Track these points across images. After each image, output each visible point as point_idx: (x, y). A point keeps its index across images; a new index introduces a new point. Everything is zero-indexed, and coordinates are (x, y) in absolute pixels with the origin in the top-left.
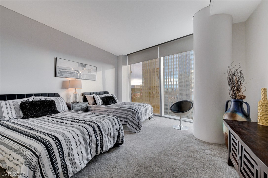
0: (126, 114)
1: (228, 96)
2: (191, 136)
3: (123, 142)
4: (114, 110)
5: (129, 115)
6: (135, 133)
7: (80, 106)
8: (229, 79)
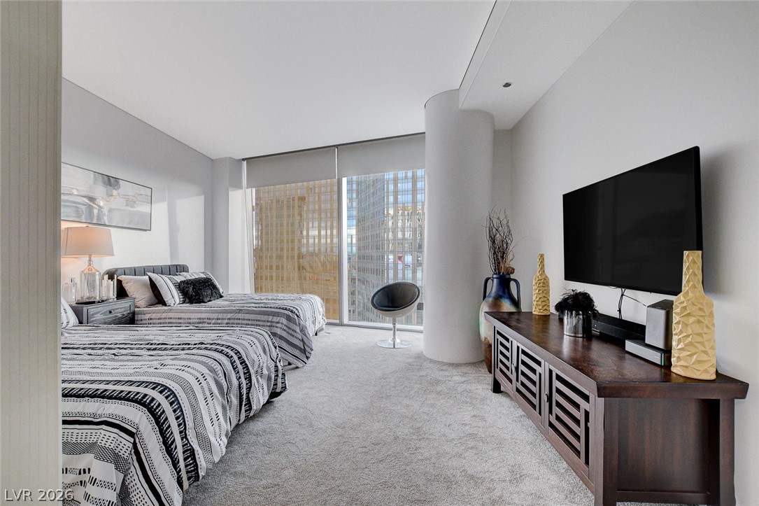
0: (269, 324)
1: (488, 270)
2: (420, 357)
3: (285, 387)
4: (229, 316)
5: (279, 325)
6: (297, 368)
7: (110, 312)
8: (490, 237)
